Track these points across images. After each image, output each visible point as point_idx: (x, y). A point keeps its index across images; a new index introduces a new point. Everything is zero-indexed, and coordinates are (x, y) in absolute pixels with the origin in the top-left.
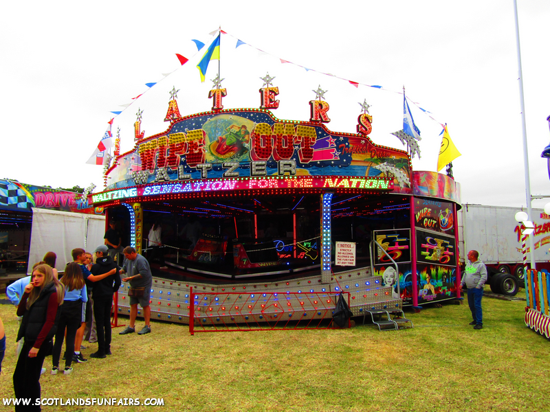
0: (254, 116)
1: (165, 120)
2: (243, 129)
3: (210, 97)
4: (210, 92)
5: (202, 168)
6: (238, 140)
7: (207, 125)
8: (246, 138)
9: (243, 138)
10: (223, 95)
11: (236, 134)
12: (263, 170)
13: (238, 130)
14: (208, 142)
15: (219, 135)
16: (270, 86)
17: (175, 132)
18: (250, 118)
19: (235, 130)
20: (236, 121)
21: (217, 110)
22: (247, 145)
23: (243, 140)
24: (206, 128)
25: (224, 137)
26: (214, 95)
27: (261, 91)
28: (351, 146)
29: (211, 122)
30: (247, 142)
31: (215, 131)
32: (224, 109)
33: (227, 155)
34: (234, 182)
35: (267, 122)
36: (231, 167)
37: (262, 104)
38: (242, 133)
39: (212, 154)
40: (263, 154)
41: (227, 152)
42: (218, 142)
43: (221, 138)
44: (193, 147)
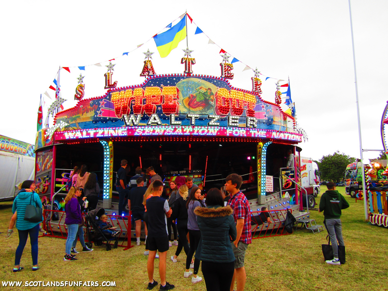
0: (217, 82)
1: (141, 75)
2: (209, 91)
3: (182, 63)
4: (182, 59)
5: (191, 117)
6: (205, 99)
7: (181, 84)
8: (212, 98)
9: (209, 97)
10: (193, 63)
11: (204, 94)
12: (236, 123)
13: (205, 91)
14: (181, 97)
15: (190, 93)
16: (227, 62)
17: (151, 86)
18: (214, 84)
19: (203, 91)
20: (204, 84)
21: (189, 74)
22: (211, 103)
23: (210, 99)
24: (179, 86)
25: (194, 95)
26: (186, 62)
27: (221, 65)
28: (272, 111)
29: (184, 82)
30: (212, 101)
31: (187, 89)
32: (194, 74)
33: (197, 109)
34: (217, 129)
35: (226, 88)
36: (214, 118)
37: (222, 74)
38: (208, 94)
39: (185, 107)
40: (223, 111)
41: (197, 107)
42: (189, 98)
43: (192, 95)
44: (168, 100)
